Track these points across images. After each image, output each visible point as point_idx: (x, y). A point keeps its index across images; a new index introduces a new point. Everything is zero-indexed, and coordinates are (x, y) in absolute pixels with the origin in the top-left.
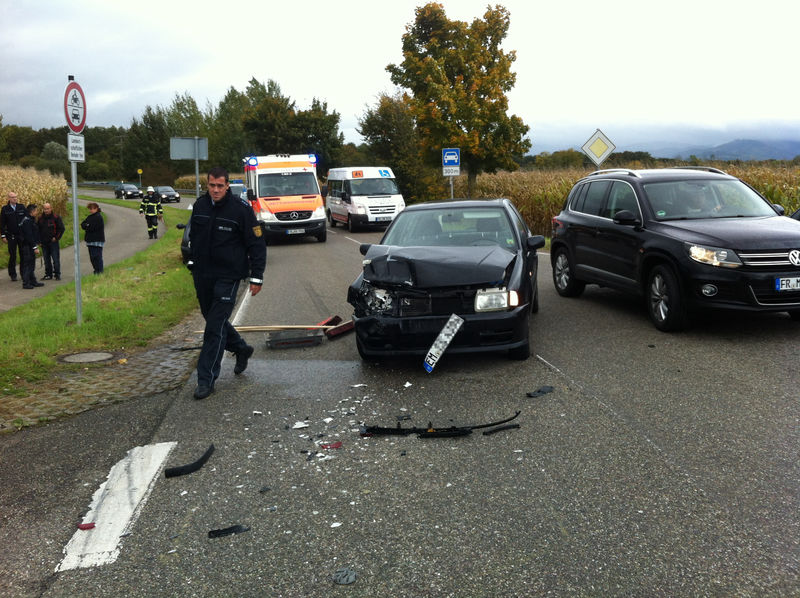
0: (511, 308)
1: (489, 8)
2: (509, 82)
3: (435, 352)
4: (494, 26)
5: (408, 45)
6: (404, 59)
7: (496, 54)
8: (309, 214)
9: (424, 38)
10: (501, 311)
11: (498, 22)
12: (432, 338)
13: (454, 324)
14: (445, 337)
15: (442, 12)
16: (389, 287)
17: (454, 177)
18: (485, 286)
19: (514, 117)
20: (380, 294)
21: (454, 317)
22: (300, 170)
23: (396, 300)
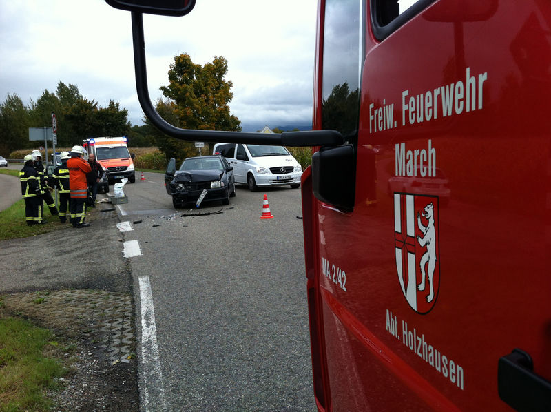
0: (222, 187)
1: (216, 57)
2: (229, 97)
3: (199, 201)
4: (219, 67)
5: (172, 76)
6: (170, 84)
7: (221, 82)
8: (126, 168)
9: (181, 73)
10: (218, 188)
11: (221, 66)
12: (198, 197)
13: (205, 192)
14: (202, 196)
15: (189, 59)
16: (183, 183)
17: (201, 148)
18: (213, 181)
19: (232, 116)
20: (181, 185)
21: (205, 190)
22: (119, 145)
23: (185, 187)
